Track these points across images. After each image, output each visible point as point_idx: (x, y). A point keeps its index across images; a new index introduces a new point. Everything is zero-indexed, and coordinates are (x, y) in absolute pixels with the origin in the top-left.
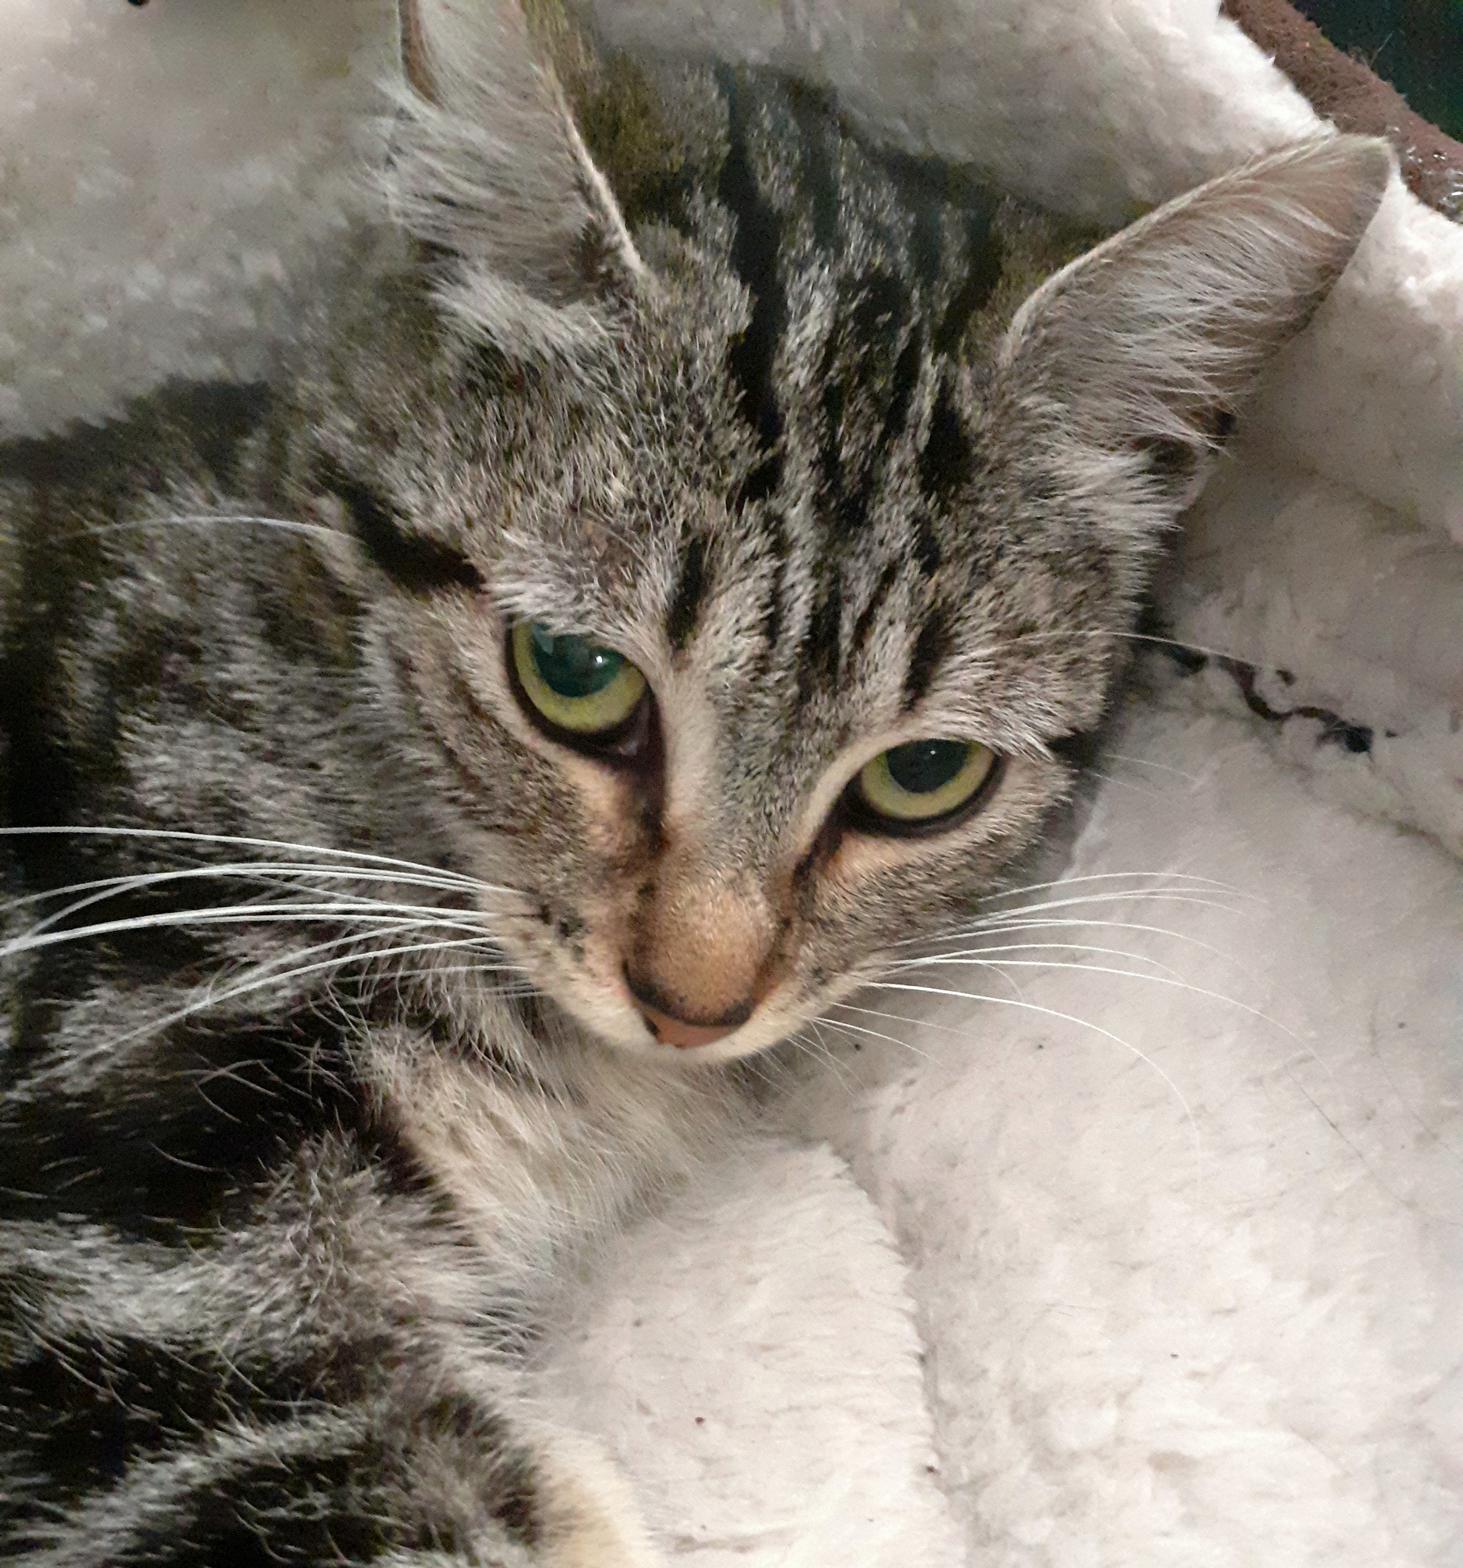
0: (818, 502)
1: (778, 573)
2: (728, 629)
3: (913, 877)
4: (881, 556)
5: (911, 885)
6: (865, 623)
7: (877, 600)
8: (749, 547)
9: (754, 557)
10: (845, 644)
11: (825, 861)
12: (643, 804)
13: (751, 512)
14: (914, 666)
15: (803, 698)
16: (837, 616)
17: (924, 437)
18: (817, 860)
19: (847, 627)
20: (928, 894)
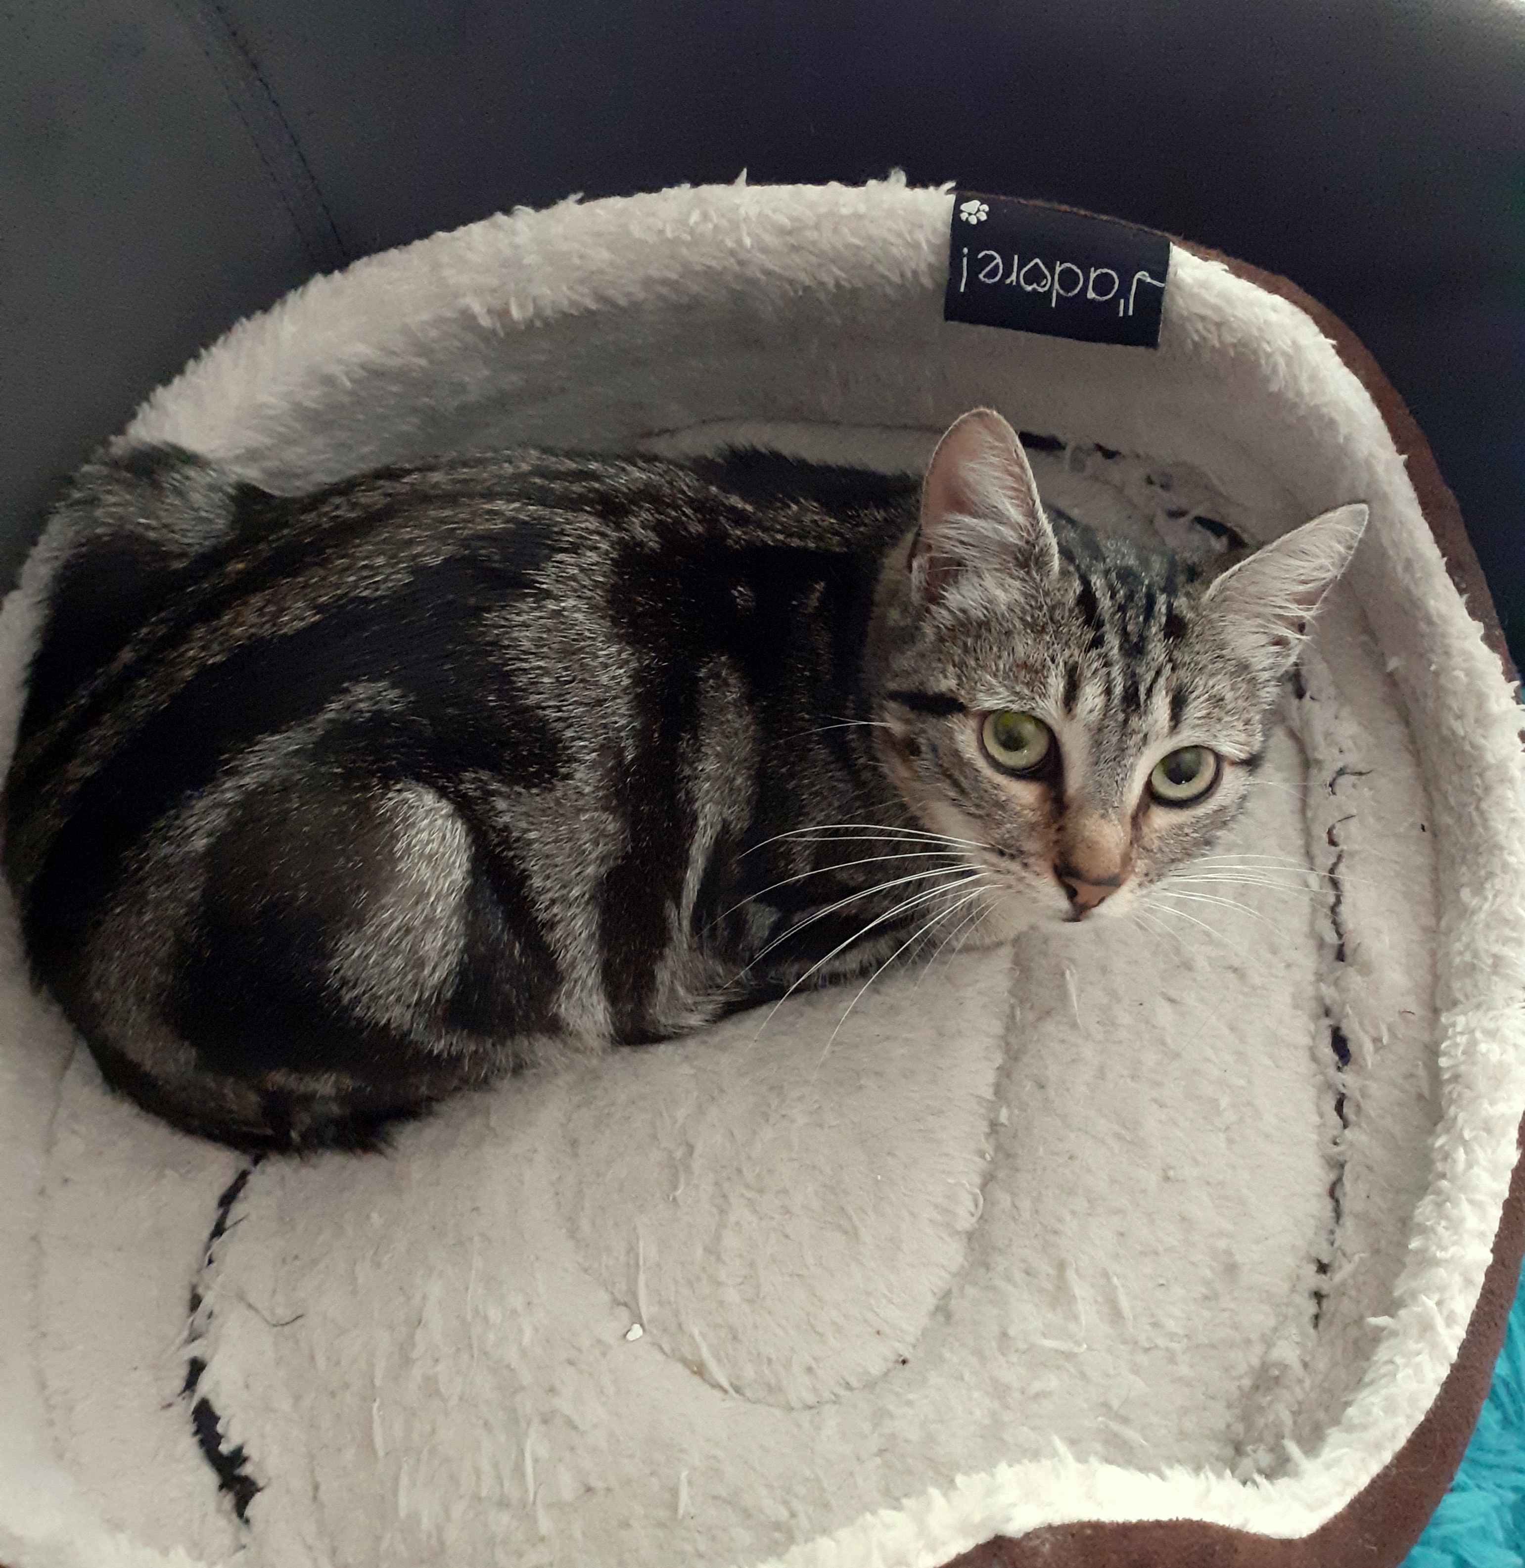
0: (1121, 648)
1: (1109, 674)
2: (1090, 698)
3: (1186, 830)
4: (1155, 665)
5: (1187, 835)
6: (1149, 691)
7: (1154, 681)
8: (1095, 665)
9: (1096, 670)
10: (1142, 697)
11: (1144, 814)
12: (1053, 794)
13: (1093, 653)
14: (1172, 710)
15: (1126, 721)
16: (1137, 690)
17: (1164, 620)
18: (1140, 814)
19: (1142, 690)
20: (1195, 838)
